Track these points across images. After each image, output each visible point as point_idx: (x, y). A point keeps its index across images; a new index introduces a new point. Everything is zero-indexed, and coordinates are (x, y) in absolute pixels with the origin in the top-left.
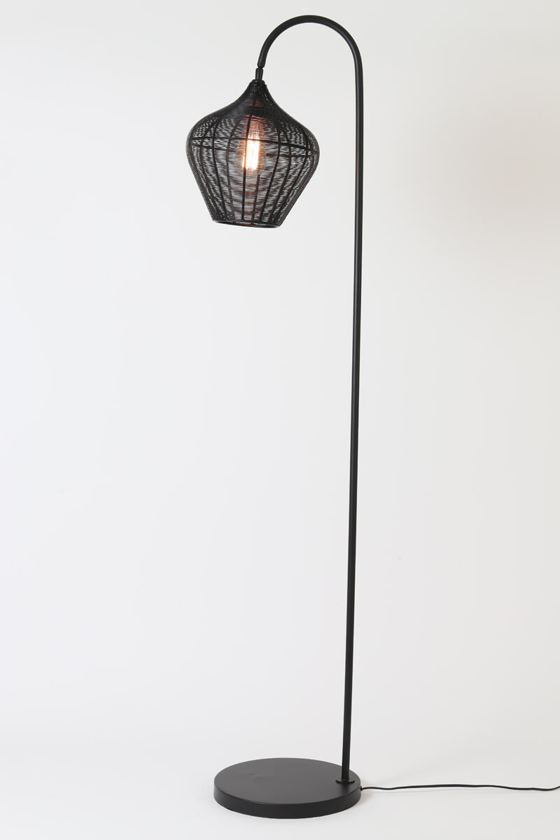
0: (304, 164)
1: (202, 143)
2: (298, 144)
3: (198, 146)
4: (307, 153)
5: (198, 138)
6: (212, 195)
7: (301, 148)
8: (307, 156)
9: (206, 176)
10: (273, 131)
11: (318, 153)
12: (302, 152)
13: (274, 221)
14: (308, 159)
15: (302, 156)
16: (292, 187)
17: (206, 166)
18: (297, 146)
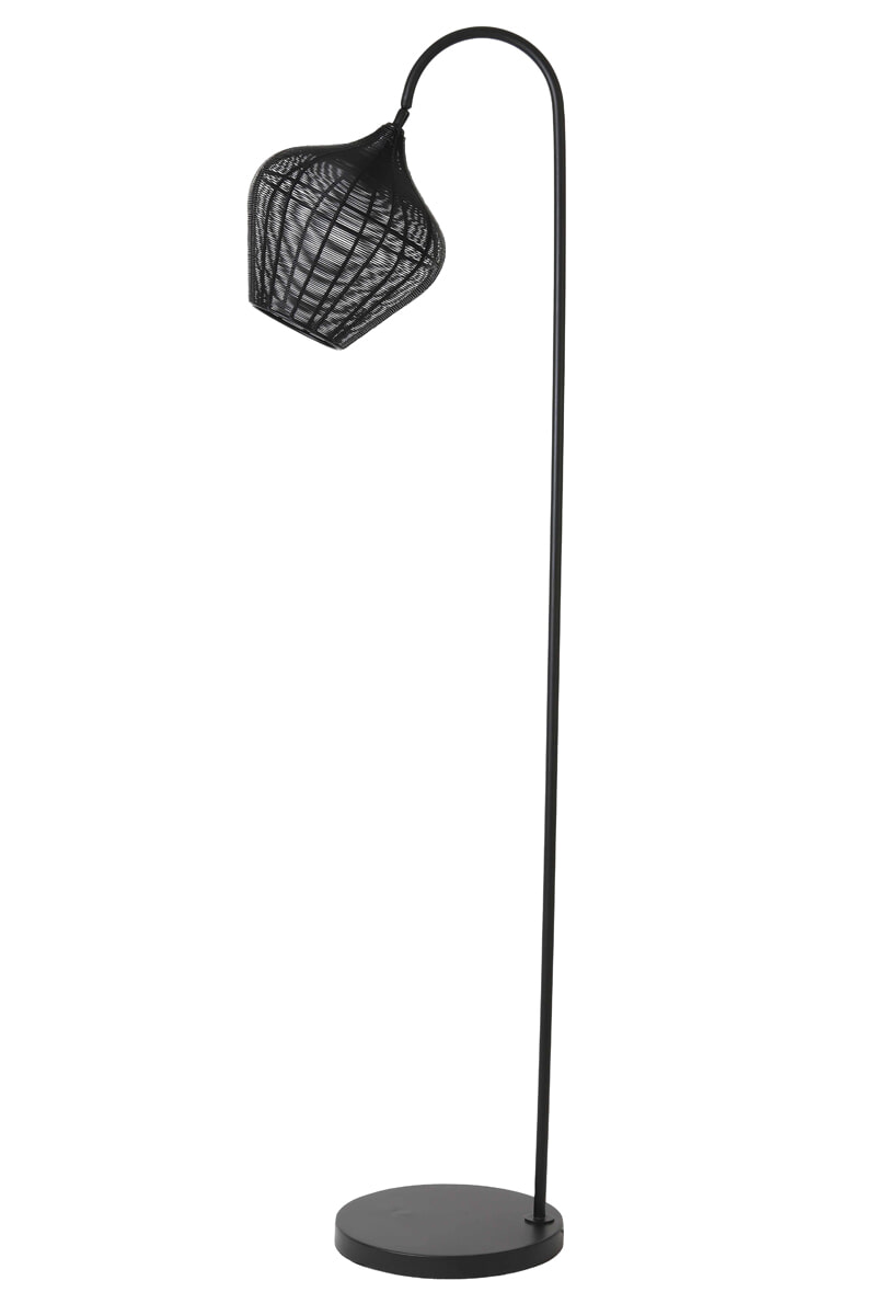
0: (413, 273)
1: (280, 183)
2: (415, 241)
3: (272, 185)
4: (422, 260)
5: (278, 175)
6: (264, 264)
7: (417, 248)
8: (420, 264)
9: (266, 233)
10: (384, 206)
11: (439, 266)
12: (416, 255)
13: (337, 338)
14: (421, 269)
15: (413, 261)
16: (382, 300)
17: (272, 219)
18: (413, 244)
